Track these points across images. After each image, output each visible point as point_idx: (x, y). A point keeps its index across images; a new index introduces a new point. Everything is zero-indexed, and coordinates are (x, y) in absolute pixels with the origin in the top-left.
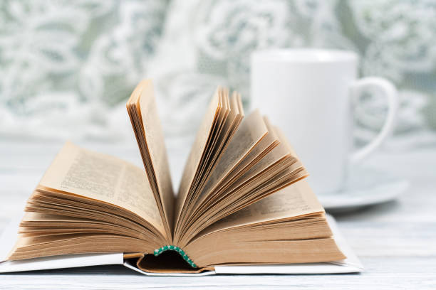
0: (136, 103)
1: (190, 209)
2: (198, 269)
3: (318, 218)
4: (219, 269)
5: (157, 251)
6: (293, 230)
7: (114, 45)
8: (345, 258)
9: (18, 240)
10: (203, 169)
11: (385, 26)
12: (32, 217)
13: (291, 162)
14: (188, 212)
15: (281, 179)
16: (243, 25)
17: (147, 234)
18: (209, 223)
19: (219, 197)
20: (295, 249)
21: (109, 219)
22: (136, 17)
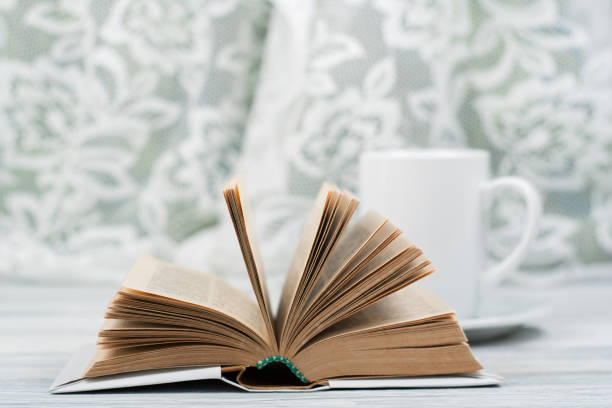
0: (234, 188)
1: (298, 312)
2: (308, 384)
3: (447, 321)
4: (333, 384)
5: (260, 362)
6: (419, 336)
7: (181, 163)
8: (481, 368)
9: (96, 353)
10: (313, 265)
11: (521, 133)
12: (113, 324)
13: (415, 255)
14: (297, 316)
15: (404, 275)
16: (344, 133)
17: (248, 342)
18: (320, 328)
19: (333, 296)
20: (422, 358)
21: (203, 326)
22: (208, 128)
